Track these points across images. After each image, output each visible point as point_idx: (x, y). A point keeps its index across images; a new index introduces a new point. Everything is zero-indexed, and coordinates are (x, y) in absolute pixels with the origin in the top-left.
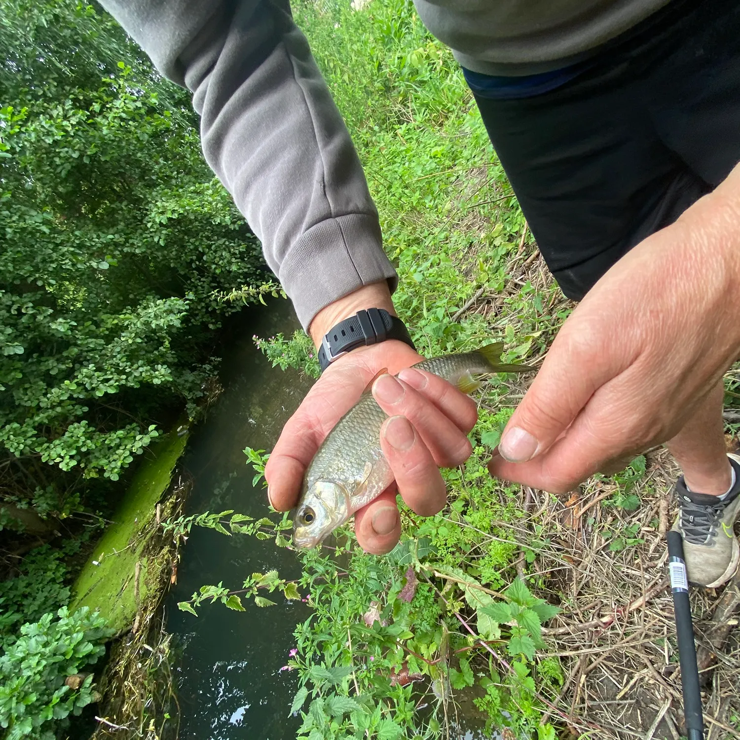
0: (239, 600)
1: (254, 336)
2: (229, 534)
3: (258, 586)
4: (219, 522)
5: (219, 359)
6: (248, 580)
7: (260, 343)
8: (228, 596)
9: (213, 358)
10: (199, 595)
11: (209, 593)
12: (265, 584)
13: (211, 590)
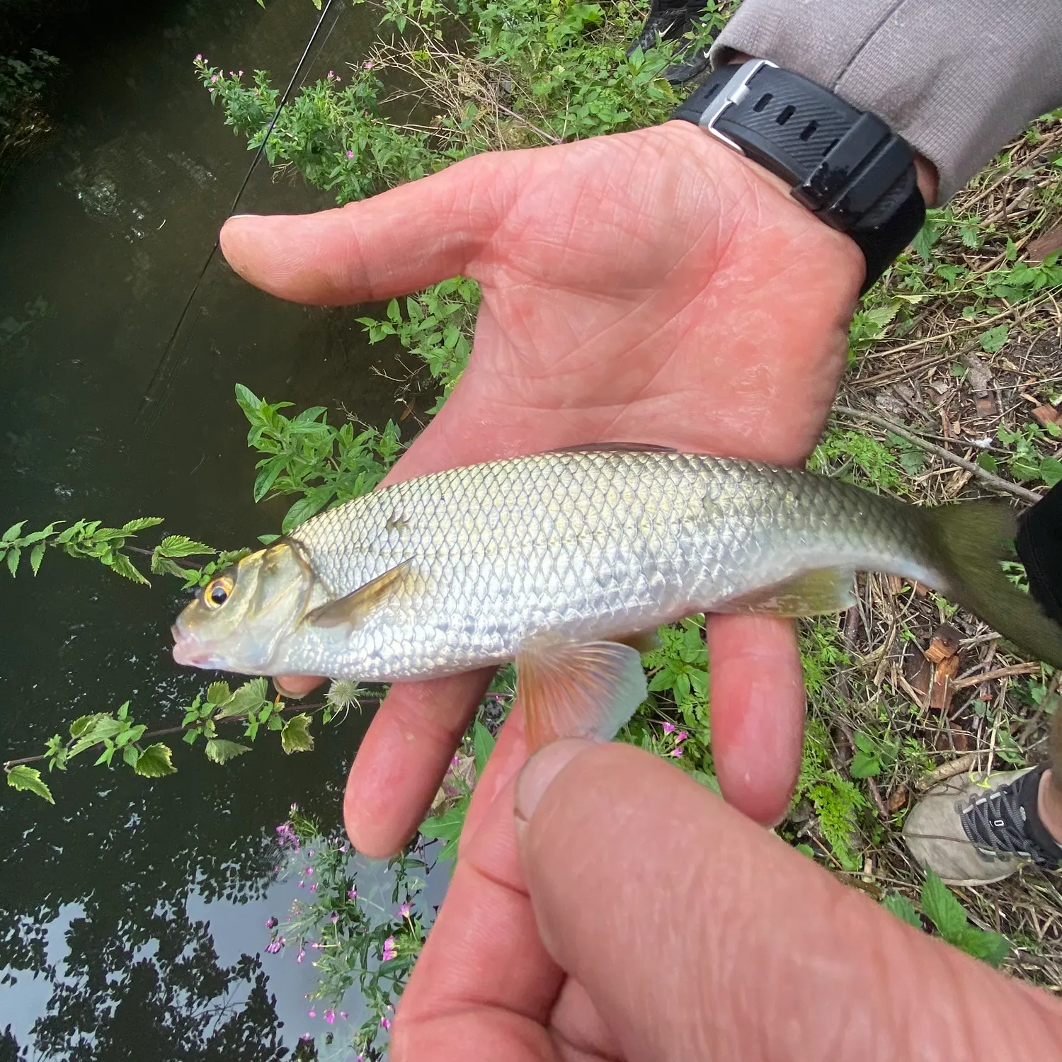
0: (168, 754)
1: (199, 58)
2: (143, 580)
3: (218, 717)
4: (123, 551)
5: (52, 59)
6: (196, 703)
7: (214, 80)
8: (143, 742)
9: (37, 52)
10: (66, 741)
11: (93, 737)
12: (238, 711)
13: (99, 729)
